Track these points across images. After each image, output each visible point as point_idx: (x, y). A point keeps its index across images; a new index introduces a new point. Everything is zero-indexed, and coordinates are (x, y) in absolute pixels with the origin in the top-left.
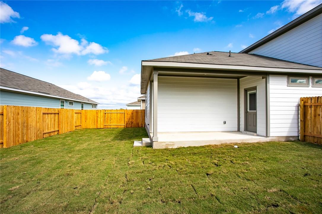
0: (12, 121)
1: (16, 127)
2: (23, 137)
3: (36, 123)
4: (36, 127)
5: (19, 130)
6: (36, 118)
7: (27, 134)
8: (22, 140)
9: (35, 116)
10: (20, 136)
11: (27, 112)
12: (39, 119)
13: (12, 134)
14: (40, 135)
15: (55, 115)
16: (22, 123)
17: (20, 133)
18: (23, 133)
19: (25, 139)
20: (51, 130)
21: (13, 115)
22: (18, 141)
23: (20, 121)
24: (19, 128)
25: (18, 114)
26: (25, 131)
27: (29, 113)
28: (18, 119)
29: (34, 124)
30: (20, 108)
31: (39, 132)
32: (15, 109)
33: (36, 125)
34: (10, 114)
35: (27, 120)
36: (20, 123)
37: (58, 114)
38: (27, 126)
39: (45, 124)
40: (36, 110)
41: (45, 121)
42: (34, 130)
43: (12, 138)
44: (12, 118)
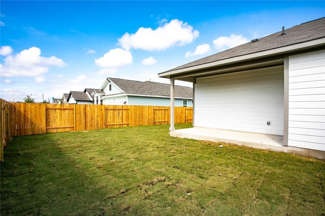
0: (133, 113)
1: (135, 116)
2: (139, 122)
3: (148, 115)
4: (148, 118)
5: (137, 118)
6: (148, 112)
7: (142, 121)
8: (139, 124)
9: (148, 111)
10: (138, 122)
11: (142, 108)
12: (151, 113)
13: (133, 120)
14: (151, 123)
15: (165, 111)
16: (139, 115)
17: (138, 120)
18: (139, 120)
19: (141, 123)
20: (161, 120)
21: (133, 110)
22: (137, 124)
23: (138, 113)
24: (137, 117)
25: (137, 110)
26: (141, 119)
27: (143, 110)
28: (136, 112)
29: (147, 115)
30: (138, 107)
31: (150, 121)
32: (135, 107)
33: (148, 116)
34: (132, 110)
35: (142, 113)
36: (138, 115)
37: (168, 110)
38: (142, 116)
39: (157, 116)
40: (148, 108)
41: (157, 115)
42: (147, 119)
43: (133, 122)
44: (133, 112)
